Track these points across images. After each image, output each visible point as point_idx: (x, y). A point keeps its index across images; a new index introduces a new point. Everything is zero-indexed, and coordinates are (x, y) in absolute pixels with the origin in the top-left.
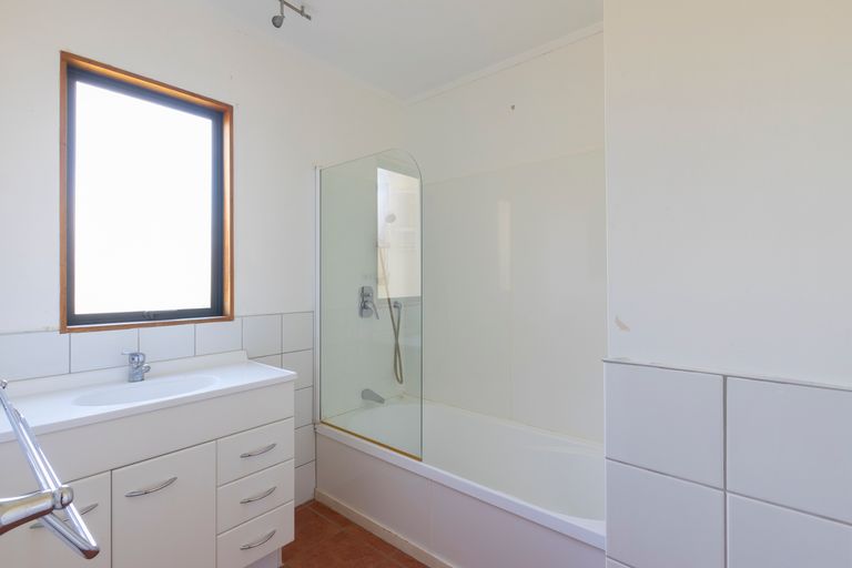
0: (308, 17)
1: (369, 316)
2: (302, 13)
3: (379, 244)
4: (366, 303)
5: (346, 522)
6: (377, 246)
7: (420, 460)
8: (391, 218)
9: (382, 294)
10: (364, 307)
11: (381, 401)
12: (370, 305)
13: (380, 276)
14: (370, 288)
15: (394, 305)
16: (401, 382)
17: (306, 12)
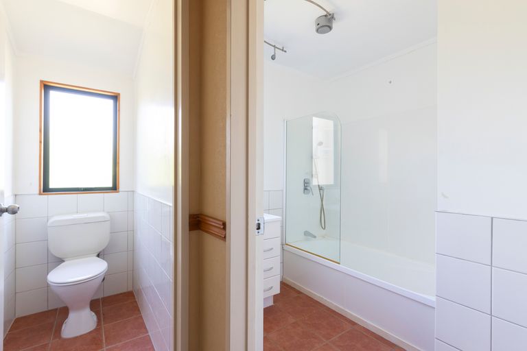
0: (285, 51)
1: (308, 193)
2: (283, 50)
3: (314, 157)
4: (306, 187)
5: (299, 292)
6: (312, 157)
7: (339, 263)
8: (320, 144)
9: (315, 182)
10: (305, 189)
11: (315, 237)
12: (309, 188)
13: (314, 173)
14: (309, 180)
15: (320, 188)
16: (325, 229)
17: (285, 49)
